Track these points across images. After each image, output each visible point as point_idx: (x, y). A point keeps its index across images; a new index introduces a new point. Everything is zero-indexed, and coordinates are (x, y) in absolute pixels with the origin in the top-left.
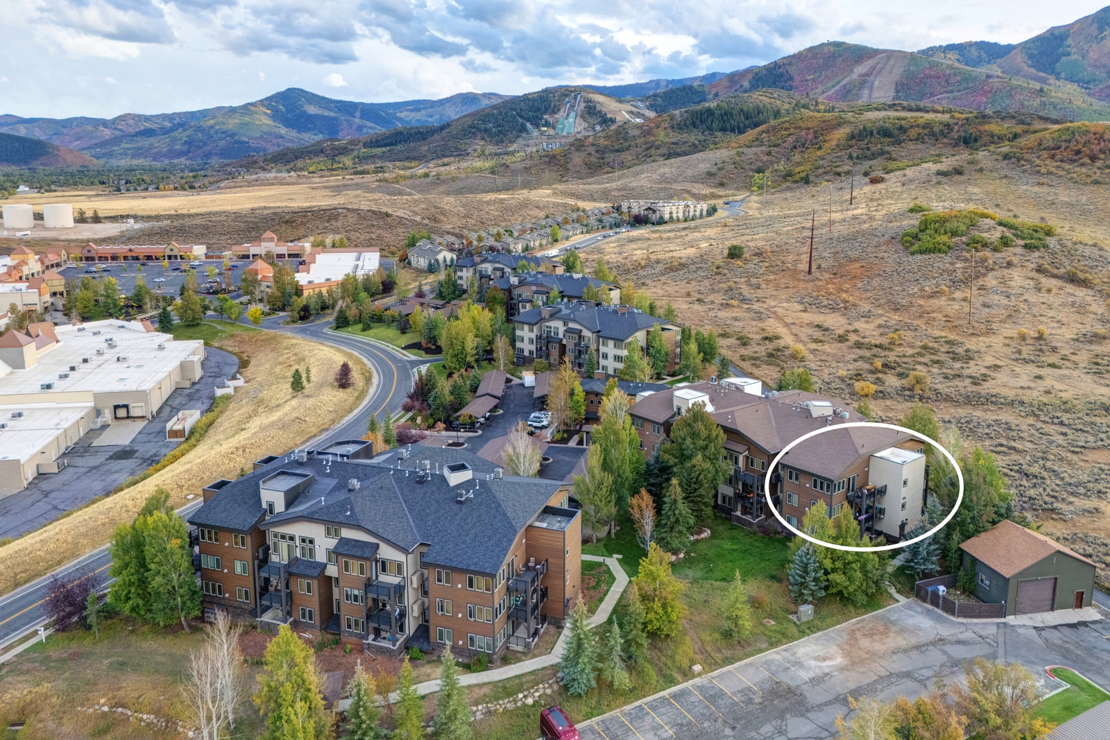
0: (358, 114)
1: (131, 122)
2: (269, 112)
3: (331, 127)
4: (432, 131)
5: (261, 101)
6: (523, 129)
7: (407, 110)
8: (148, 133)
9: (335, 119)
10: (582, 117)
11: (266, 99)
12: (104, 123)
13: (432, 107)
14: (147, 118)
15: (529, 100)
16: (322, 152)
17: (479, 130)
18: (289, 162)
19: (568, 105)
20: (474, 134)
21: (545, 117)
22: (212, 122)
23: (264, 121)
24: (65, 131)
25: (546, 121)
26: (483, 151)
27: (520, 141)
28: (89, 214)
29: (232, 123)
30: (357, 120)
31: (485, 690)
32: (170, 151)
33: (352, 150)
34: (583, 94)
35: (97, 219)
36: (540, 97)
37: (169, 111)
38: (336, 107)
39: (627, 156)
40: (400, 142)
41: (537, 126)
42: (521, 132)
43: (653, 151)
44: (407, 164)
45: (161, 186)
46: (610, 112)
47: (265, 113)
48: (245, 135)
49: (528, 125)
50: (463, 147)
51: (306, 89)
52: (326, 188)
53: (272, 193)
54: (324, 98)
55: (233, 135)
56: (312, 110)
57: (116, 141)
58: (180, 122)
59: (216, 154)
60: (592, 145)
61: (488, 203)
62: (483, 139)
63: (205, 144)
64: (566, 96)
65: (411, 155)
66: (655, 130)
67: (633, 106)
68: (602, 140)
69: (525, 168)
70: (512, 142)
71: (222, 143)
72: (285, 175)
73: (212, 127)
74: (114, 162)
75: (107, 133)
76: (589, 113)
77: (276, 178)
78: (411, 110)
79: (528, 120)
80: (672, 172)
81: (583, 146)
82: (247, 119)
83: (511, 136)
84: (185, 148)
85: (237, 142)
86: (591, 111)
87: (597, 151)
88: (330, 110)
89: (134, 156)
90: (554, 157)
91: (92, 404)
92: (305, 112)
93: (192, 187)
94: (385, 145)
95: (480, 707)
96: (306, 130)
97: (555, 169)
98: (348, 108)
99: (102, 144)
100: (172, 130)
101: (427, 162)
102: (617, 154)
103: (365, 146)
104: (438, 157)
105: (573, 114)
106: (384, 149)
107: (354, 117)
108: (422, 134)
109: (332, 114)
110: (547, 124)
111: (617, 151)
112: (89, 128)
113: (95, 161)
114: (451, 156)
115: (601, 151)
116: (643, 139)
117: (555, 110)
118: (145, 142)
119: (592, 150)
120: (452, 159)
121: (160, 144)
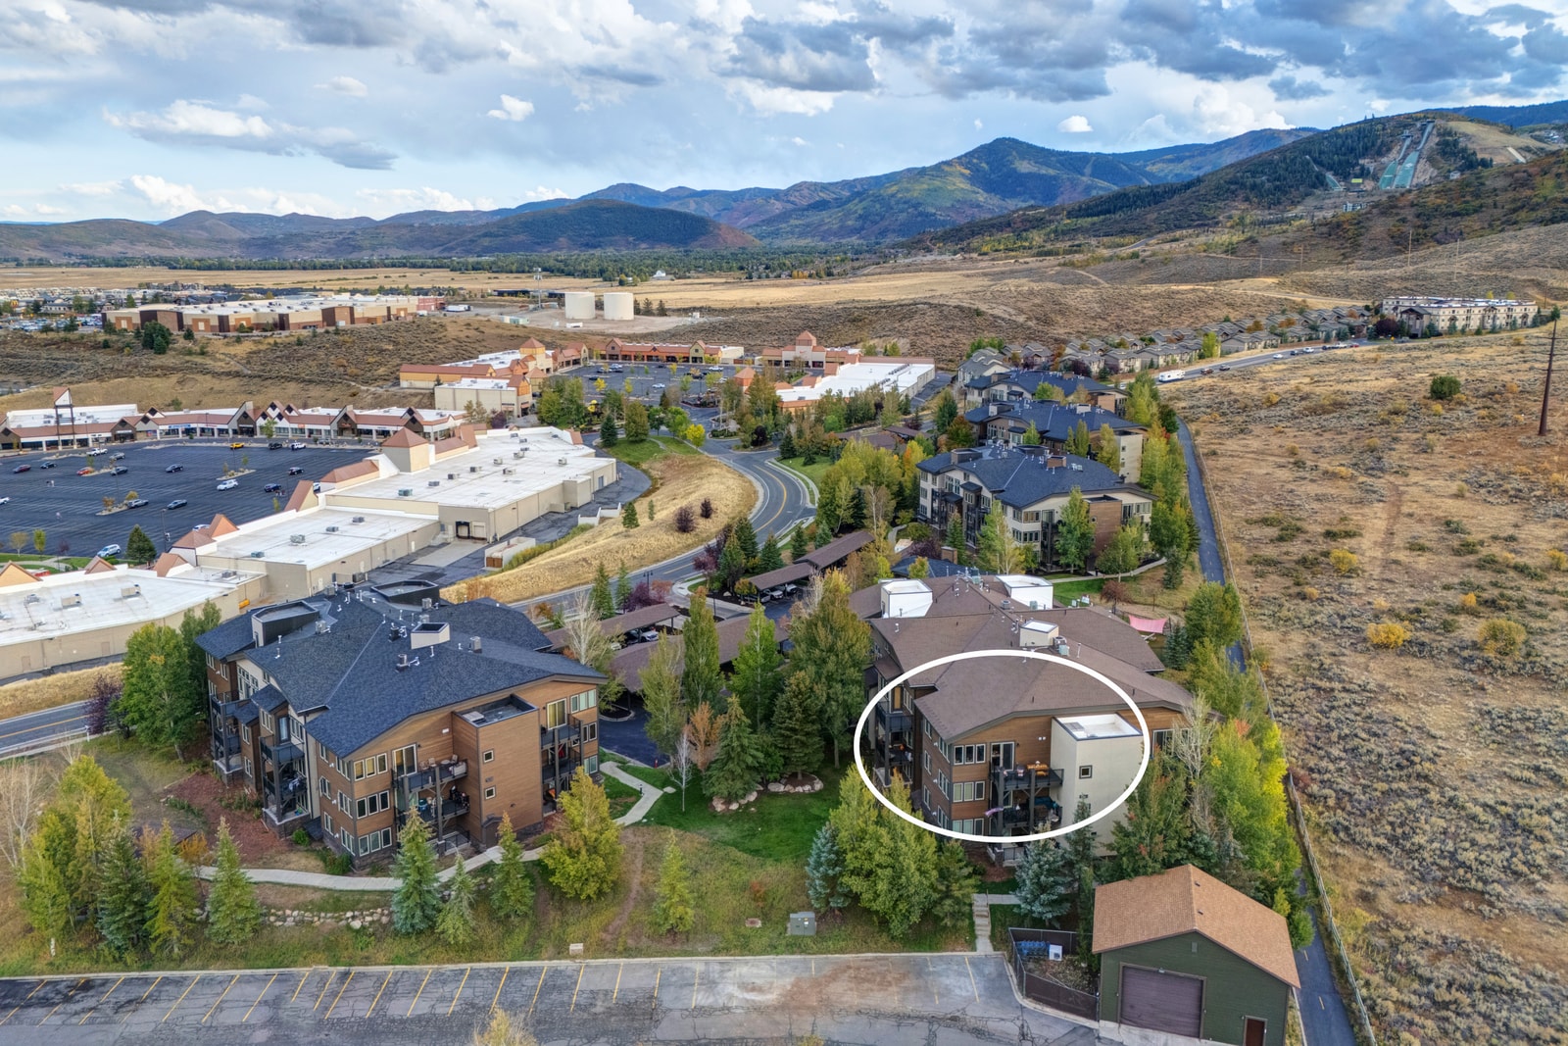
0: (1088, 170)
1: (806, 192)
2: (967, 172)
3: (1047, 188)
4: (1172, 191)
5: (959, 158)
6: (1320, 182)
7: (1163, 161)
8: (821, 205)
9: (1055, 178)
10: (1430, 160)
11: (966, 155)
12: (776, 194)
13: (1202, 154)
14: (824, 187)
15: (1338, 136)
16: (1009, 225)
17: (1243, 186)
18: (961, 240)
19: (1408, 142)
20: (1233, 192)
21: (1361, 162)
22: (894, 189)
23: (959, 184)
24: (734, 204)
25: (1363, 168)
26: (1242, 219)
27: (1310, 202)
28: (655, 306)
29: (918, 190)
30: (1084, 179)
31: (317, 896)
32: (841, 227)
33: (1051, 221)
34: (1439, 122)
35: (663, 312)
36: (1359, 131)
37: (851, 177)
38: (1059, 162)
39: (1473, 222)
40: (1121, 208)
41: (1345, 176)
42: (1314, 186)
43: (1523, 214)
44: (1117, 240)
45: (795, 273)
46: (1483, 150)
47: (963, 175)
48: (933, 205)
49: (1330, 176)
50: (1210, 213)
51: (1021, 139)
52: (985, 275)
53: (915, 281)
54: (1043, 149)
55: (916, 206)
56: (1024, 167)
57: (784, 216)
58: (859, 190)
59: (894, 231)
60: (1412, 205)
61: (1145, 298)
62: (1247, 199)
63: (883, 218)
64: (1405, 126)
65: (1128, 227)
66: (1538, 179)
67: (1536, 138)
68: (1432, 197)
69: (1284, 244)
70: (1294, 203)
71: (902, 217)
72: (947, 257)
73: (893, 196)
74: (778, 243)
75: (778, 207)
76: (1444, 153)
77: (934, 262)
78: (1171, 161)
79: (1330, 168)
80: (1521, 250)
81: (1395, 207)
82: (937, 183)
83: (1294, 193)
84: (858, 224)
85: (921, 214)
86: (1450, 149)
87: (1418, 216)
88: (1049, 166)
89: (802, 235)
90: (1339, 225)
91: (436, 518)
92: (1015, 170)
93: (830, 274)
94: (1098, 214)
95: (295, 913)
96: (1014, 194)
97: (1337, 244)
98: (1075, 162)
99: (768, 222)
100: (849, 200)
101: (1150, 236)
102: (1454, 220)
103: (1070, 215)
104: (1169, 229)
105: (1414, 156)
106: (1095, 219)
107: (1083, 174)
108: (1156, 196)
109: (1051, 172)
110: (1364, 173)
111: (1456, 214)
112: (760, 201)
113: (757, 242)
114: (1190, 226)
115: (1425, 215)
116: (1510, 195)
117: (1382, 150)
118: (814, 217)
119: (1409, 214)
120: (1190, 231)
121: (830, 219)
